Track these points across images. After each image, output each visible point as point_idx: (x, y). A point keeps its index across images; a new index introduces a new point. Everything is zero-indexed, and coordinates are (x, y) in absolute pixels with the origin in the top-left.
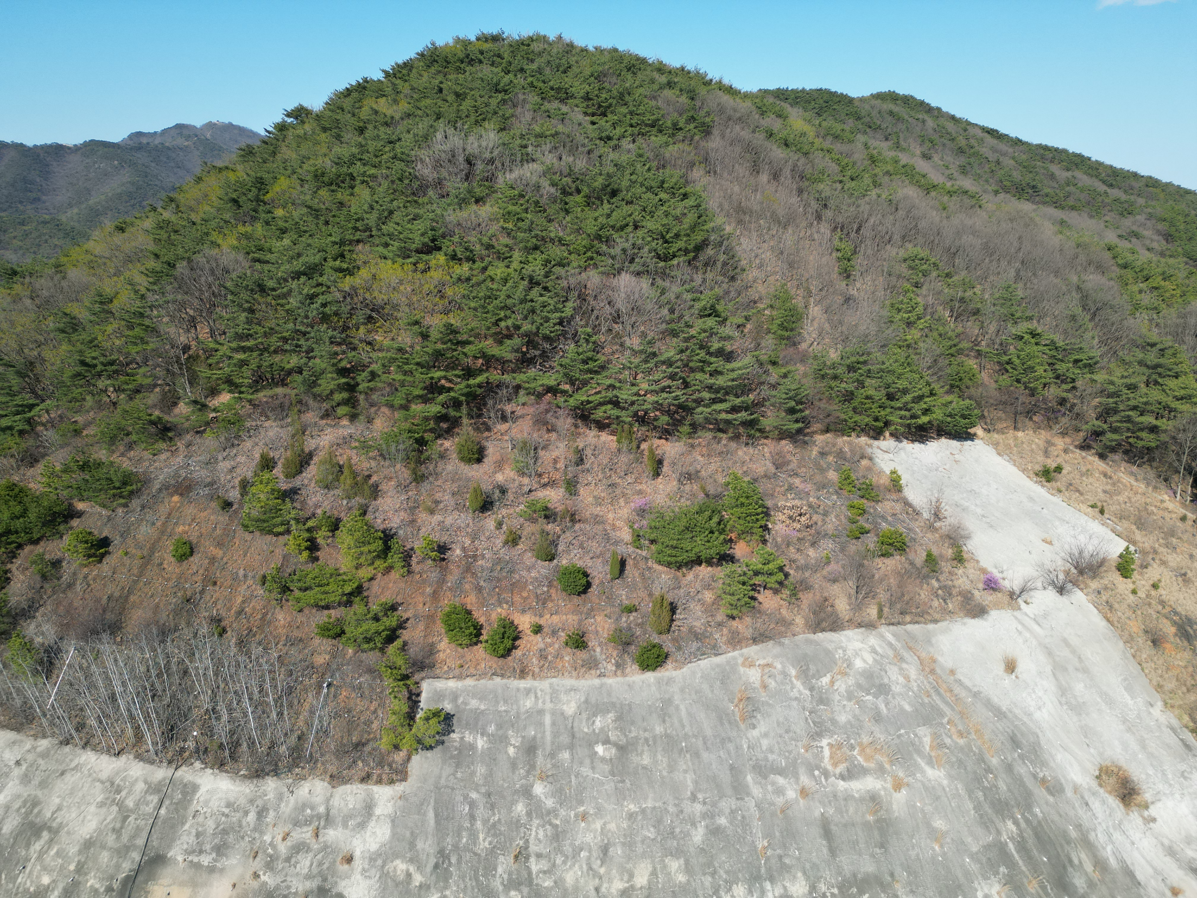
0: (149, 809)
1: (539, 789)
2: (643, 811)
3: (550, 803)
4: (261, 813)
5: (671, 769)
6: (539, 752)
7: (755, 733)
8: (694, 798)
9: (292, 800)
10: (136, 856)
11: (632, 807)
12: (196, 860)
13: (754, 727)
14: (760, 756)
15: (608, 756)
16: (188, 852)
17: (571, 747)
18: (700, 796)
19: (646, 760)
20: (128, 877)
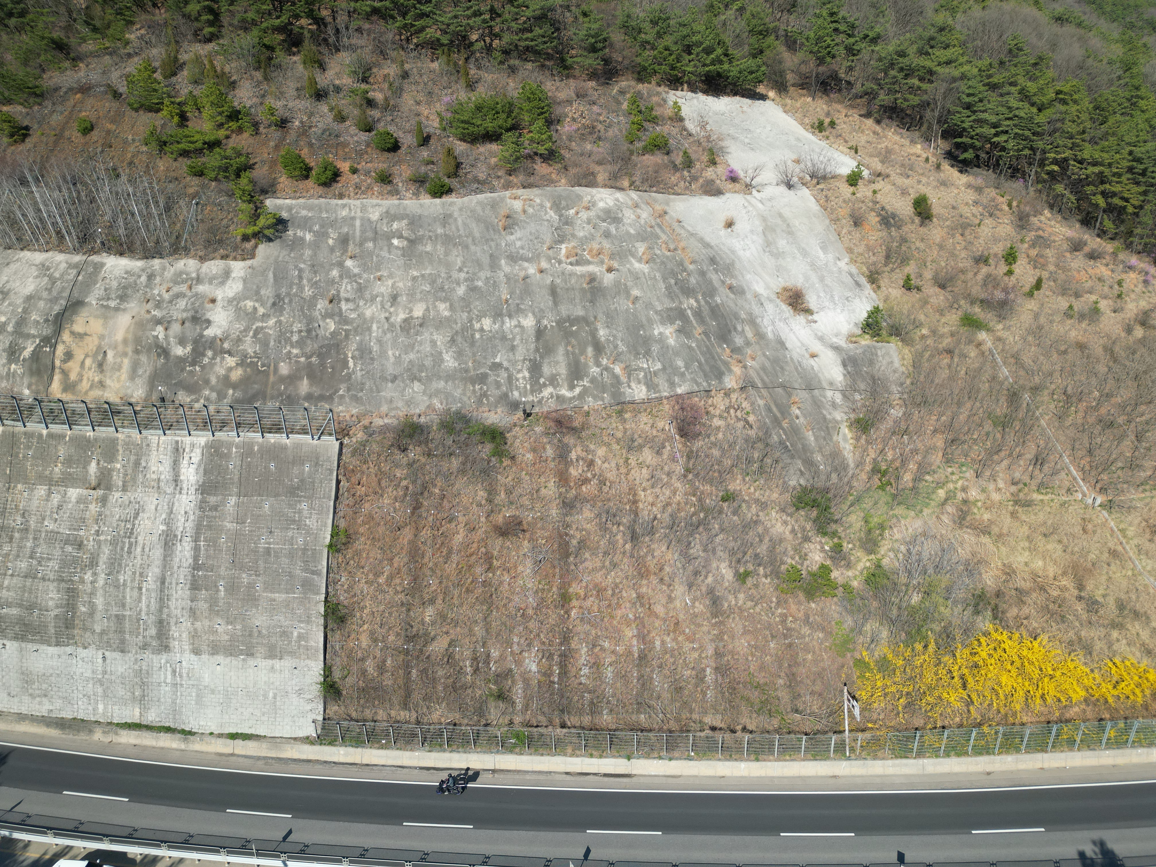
0: (71, 277)
1: (349, 263)
2: (423, 276)
3: (356, 271)
4: (151, 277)
5: (446, 254)
6: (351, 242)
7: (512, 237)
8: (460, 270)
9: (172, 270)
10: (63, 302)
11: (415, 273)
12: (105, 303)
13: (512, 234)
14: (514, 250)
15: (401, 245)
16: (98, 299)
17: (374, 240)
18: (465, 270)
19: (429, 248)
20: (58, 314)
